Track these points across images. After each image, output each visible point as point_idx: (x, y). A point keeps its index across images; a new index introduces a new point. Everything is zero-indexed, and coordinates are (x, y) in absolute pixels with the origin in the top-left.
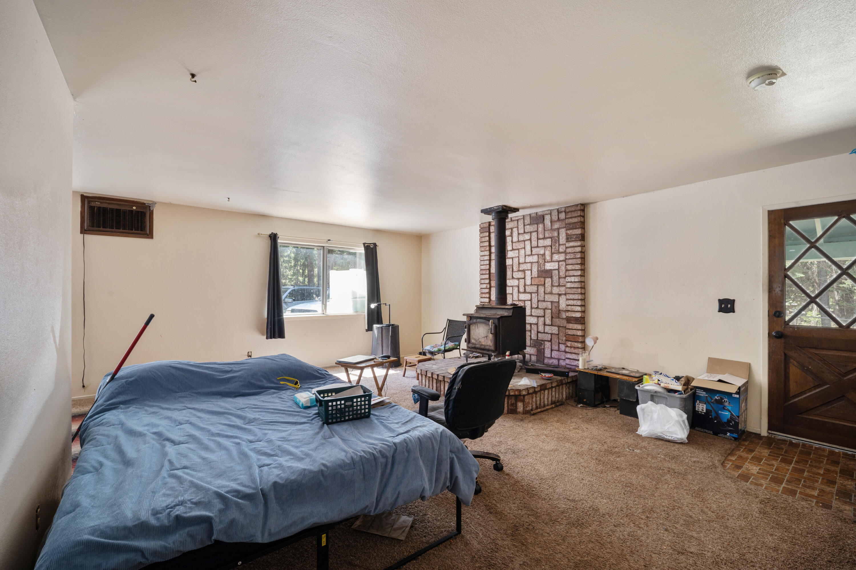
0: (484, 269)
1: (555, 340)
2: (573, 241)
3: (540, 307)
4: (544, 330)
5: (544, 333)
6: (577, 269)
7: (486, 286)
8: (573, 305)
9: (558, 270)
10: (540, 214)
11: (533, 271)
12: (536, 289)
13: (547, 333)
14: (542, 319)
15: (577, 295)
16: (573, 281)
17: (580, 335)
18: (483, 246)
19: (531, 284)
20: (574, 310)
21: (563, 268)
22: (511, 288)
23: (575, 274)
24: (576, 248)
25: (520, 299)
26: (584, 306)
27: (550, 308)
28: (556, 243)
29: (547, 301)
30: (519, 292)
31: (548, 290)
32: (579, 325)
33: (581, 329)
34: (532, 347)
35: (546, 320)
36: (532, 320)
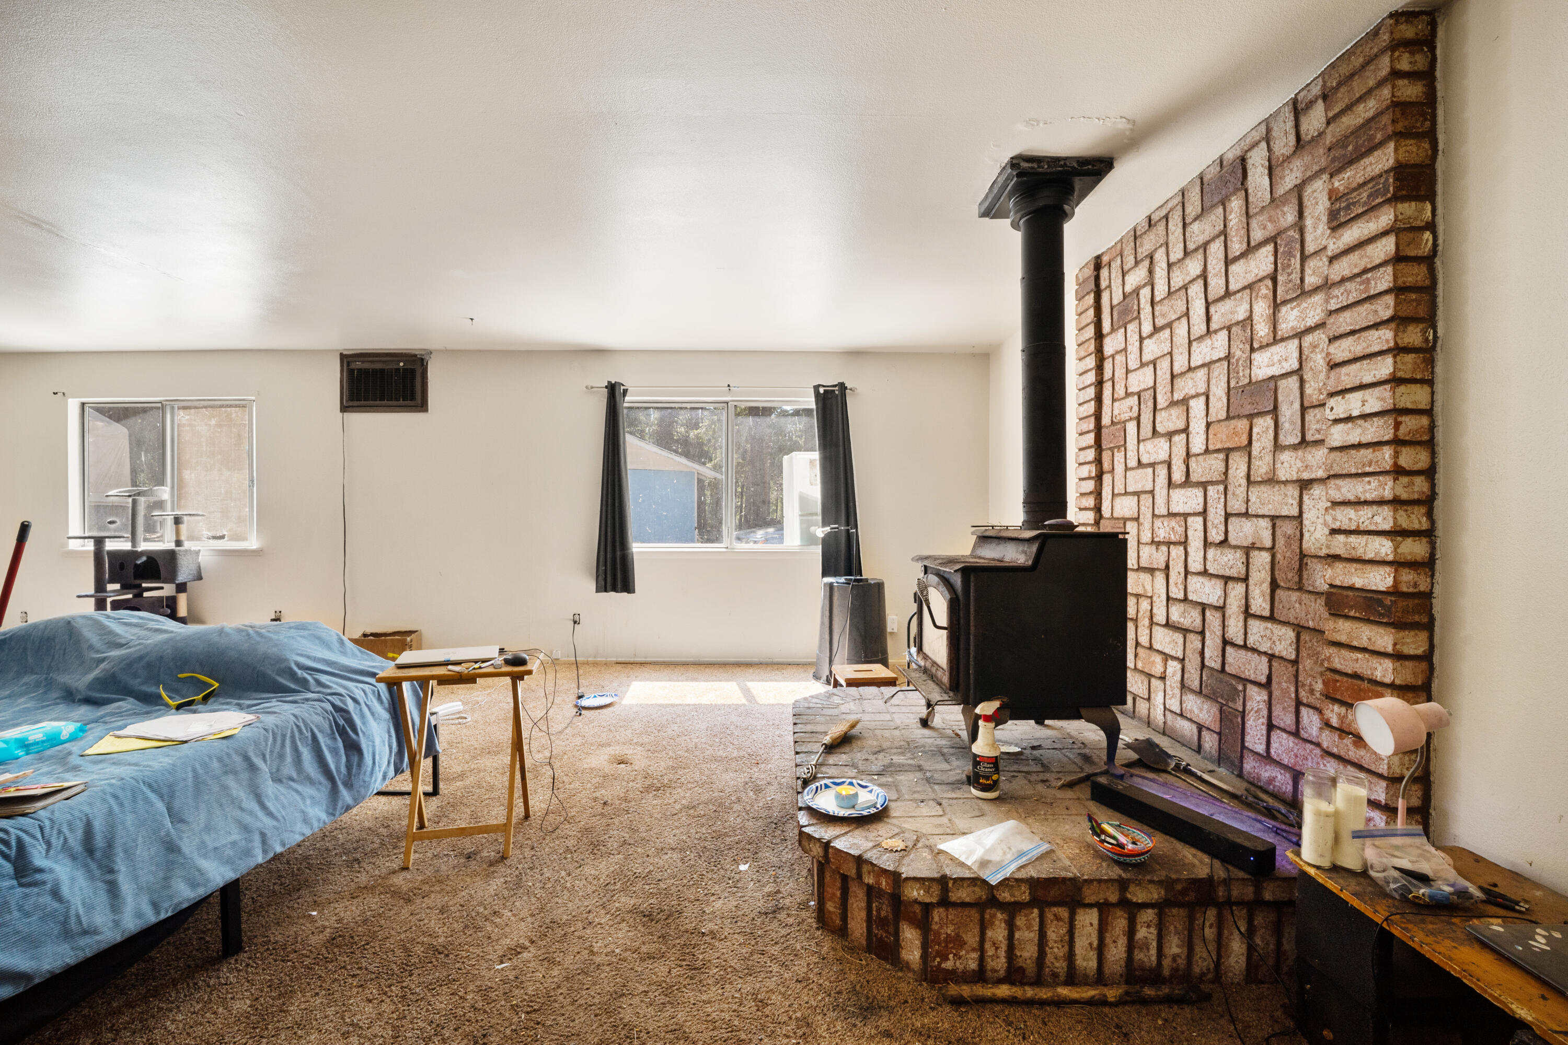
0: (1086, 414)
1: (1283, 685)
2: (1358, 217)
3: (1232, 540)
4: (1246, 634)
5: (1245, 647)
6: (1376, 348)
7: (1090, 471)
8: (1357, 532)
9: (1298, 372)
10: (1230, 156)
11: (1211, 397)
12: (1221, 466)
13: (1254, 650)
14: (1240, 588)
15: (1374, 482)
16: (1355, 413)
17: (1388, 679)
19: (1207, 451)
20: (1359, 553)
21: (1317, 360)
22: (1150, 470)
23: (1368, 379)
24: (1370, 249)
26: (1429, 534)
27: (1268, 544)
28: (1290, 254)
29: (1257, 516)
30: (1170, 483)
31: (1261, 468)
32: (1381, 630)
33: (1390, 649)
34: (1206, 696)
35: (1251, 595)
36: (1207, 591)
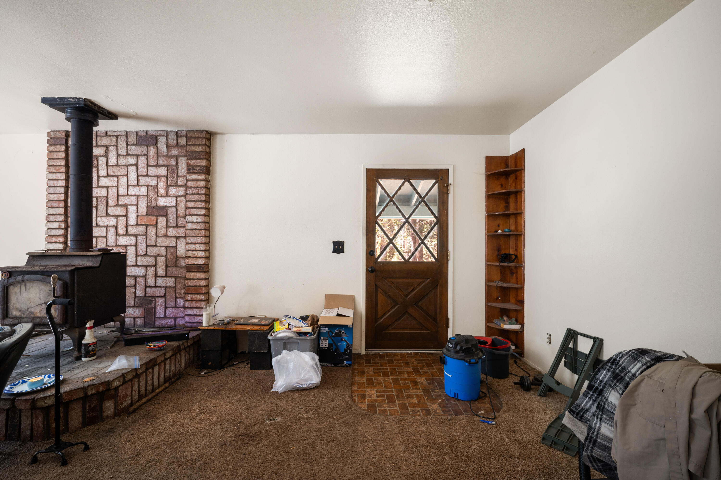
0: (55, 199)
1: (171, 294)
2: (195, 173)
3: (149, 253)
4: (155, 283)
5: (155, 286)
6: (200, 206)
7: (59, 226)
8: (195, 250)
9: (176, 207)
10: (151, 133)
11: (139, 207)
12: (144, 230)
13: (159, 287)
14: (153, 269)
15: (200, 238)
16: (195, 221)
17: (203, 285)
18: (54, 166)
19: (137, 224)
20: (196, 255)
21: (182, 205)
22: (105, 229)
23: (198, 213)
24: (199, 182)
25: (119, 243)
26: (208, 251)
27: (164, 254)
28: (173, 173)
29: (160, 246)
30: (117, 234)
31: (162, 231)
32: (202, 273)
33: (204, 278)
34: (138, 307)
35: (158, 270)
36: (137, 271)
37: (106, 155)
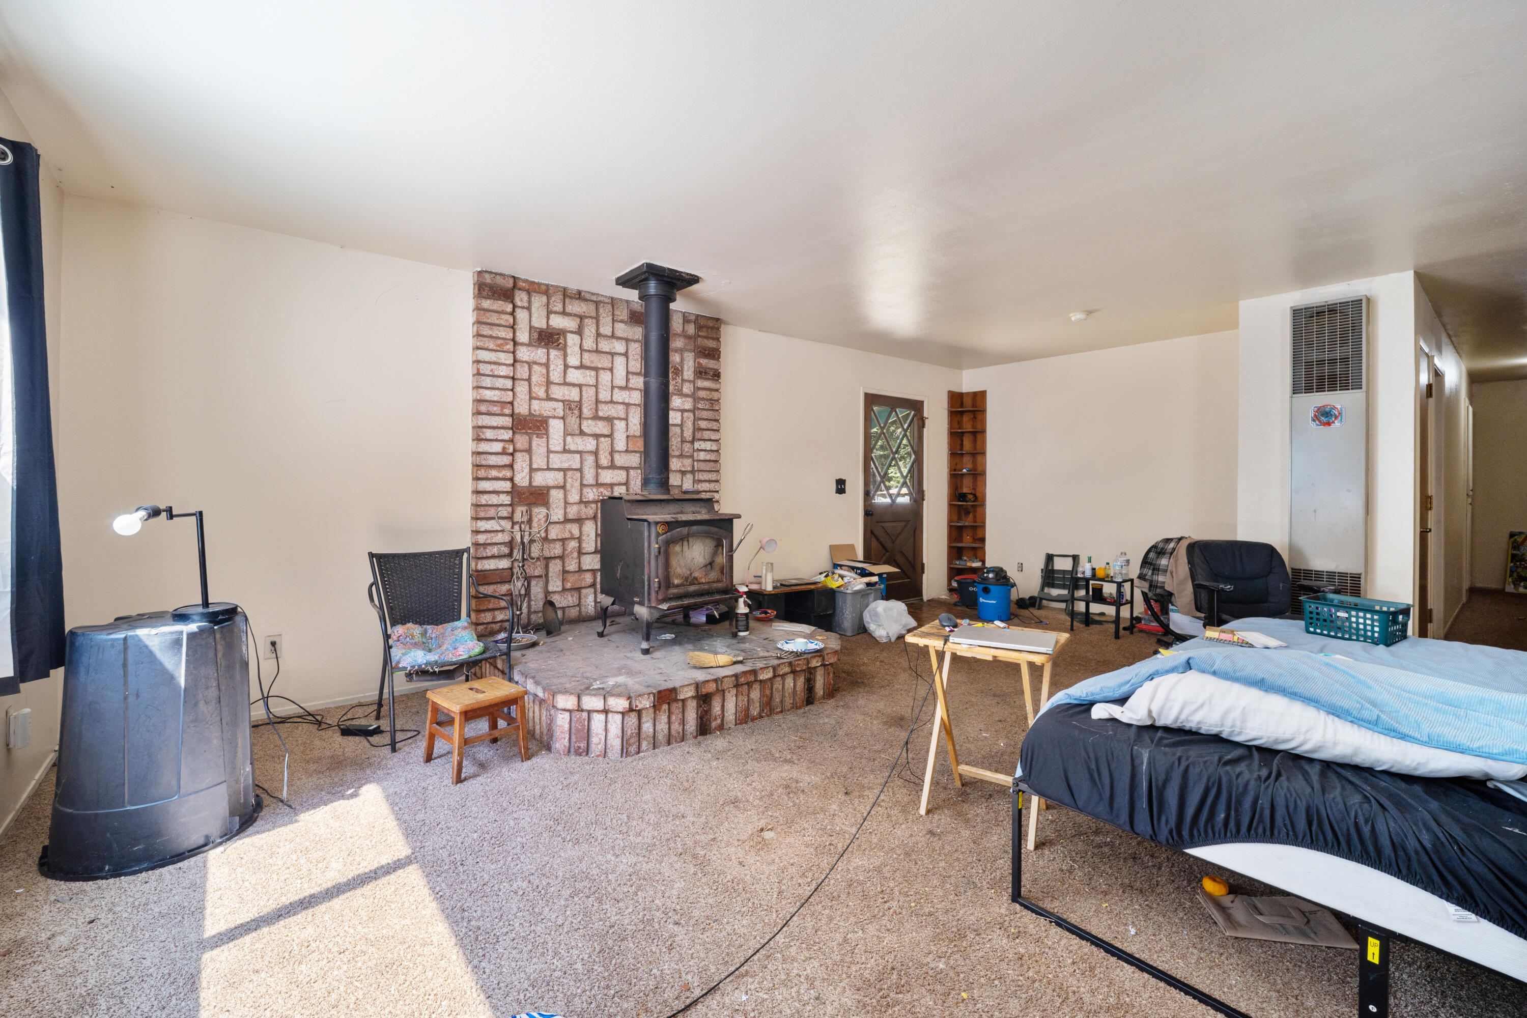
0: (495, 399)
2: (709, 379)
6: (715, 428)
7: (504, 448)
9: (681, 426)
11: (629, 423)
12: (638, 460)
15: (715, 474)
16: (708, 449)
18: (491, 337)
19: (627, 451)
21: (689, 424)
22: (578, 456)
23: (713, 438)
24: (713, 393)
25: (601, 480)
28: (677, 374)
30: (598, 466)
37: (579, 332)
